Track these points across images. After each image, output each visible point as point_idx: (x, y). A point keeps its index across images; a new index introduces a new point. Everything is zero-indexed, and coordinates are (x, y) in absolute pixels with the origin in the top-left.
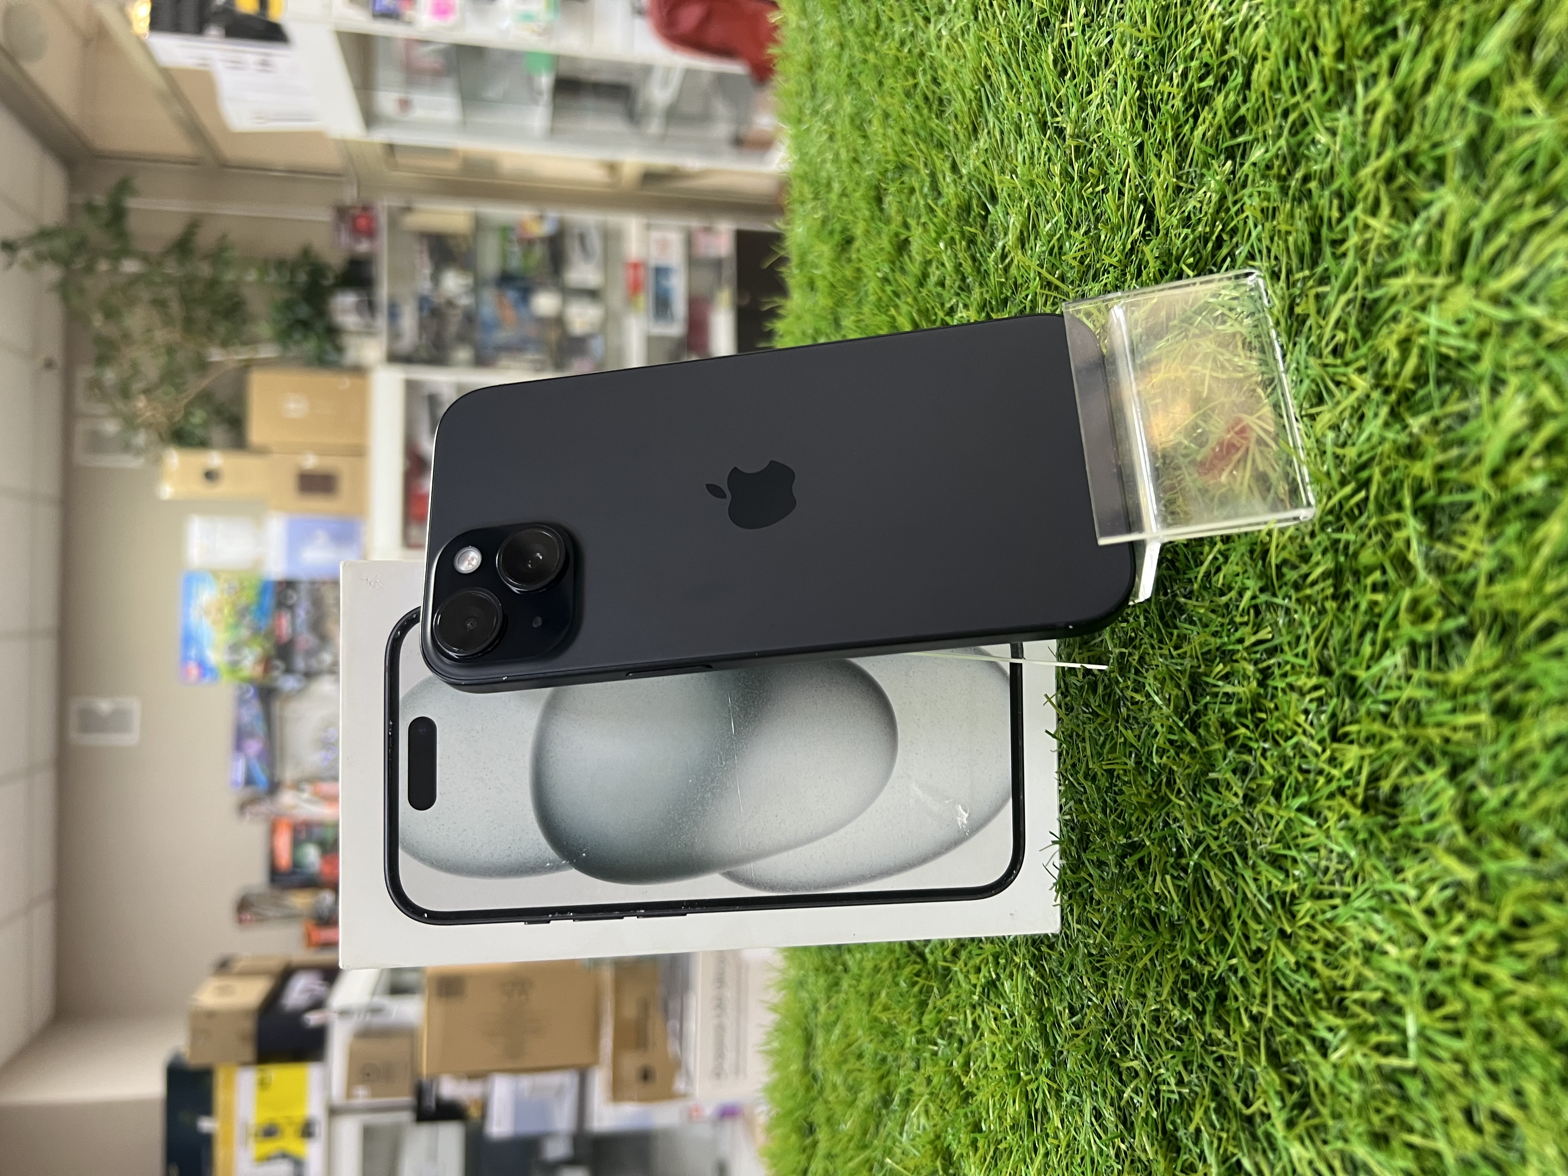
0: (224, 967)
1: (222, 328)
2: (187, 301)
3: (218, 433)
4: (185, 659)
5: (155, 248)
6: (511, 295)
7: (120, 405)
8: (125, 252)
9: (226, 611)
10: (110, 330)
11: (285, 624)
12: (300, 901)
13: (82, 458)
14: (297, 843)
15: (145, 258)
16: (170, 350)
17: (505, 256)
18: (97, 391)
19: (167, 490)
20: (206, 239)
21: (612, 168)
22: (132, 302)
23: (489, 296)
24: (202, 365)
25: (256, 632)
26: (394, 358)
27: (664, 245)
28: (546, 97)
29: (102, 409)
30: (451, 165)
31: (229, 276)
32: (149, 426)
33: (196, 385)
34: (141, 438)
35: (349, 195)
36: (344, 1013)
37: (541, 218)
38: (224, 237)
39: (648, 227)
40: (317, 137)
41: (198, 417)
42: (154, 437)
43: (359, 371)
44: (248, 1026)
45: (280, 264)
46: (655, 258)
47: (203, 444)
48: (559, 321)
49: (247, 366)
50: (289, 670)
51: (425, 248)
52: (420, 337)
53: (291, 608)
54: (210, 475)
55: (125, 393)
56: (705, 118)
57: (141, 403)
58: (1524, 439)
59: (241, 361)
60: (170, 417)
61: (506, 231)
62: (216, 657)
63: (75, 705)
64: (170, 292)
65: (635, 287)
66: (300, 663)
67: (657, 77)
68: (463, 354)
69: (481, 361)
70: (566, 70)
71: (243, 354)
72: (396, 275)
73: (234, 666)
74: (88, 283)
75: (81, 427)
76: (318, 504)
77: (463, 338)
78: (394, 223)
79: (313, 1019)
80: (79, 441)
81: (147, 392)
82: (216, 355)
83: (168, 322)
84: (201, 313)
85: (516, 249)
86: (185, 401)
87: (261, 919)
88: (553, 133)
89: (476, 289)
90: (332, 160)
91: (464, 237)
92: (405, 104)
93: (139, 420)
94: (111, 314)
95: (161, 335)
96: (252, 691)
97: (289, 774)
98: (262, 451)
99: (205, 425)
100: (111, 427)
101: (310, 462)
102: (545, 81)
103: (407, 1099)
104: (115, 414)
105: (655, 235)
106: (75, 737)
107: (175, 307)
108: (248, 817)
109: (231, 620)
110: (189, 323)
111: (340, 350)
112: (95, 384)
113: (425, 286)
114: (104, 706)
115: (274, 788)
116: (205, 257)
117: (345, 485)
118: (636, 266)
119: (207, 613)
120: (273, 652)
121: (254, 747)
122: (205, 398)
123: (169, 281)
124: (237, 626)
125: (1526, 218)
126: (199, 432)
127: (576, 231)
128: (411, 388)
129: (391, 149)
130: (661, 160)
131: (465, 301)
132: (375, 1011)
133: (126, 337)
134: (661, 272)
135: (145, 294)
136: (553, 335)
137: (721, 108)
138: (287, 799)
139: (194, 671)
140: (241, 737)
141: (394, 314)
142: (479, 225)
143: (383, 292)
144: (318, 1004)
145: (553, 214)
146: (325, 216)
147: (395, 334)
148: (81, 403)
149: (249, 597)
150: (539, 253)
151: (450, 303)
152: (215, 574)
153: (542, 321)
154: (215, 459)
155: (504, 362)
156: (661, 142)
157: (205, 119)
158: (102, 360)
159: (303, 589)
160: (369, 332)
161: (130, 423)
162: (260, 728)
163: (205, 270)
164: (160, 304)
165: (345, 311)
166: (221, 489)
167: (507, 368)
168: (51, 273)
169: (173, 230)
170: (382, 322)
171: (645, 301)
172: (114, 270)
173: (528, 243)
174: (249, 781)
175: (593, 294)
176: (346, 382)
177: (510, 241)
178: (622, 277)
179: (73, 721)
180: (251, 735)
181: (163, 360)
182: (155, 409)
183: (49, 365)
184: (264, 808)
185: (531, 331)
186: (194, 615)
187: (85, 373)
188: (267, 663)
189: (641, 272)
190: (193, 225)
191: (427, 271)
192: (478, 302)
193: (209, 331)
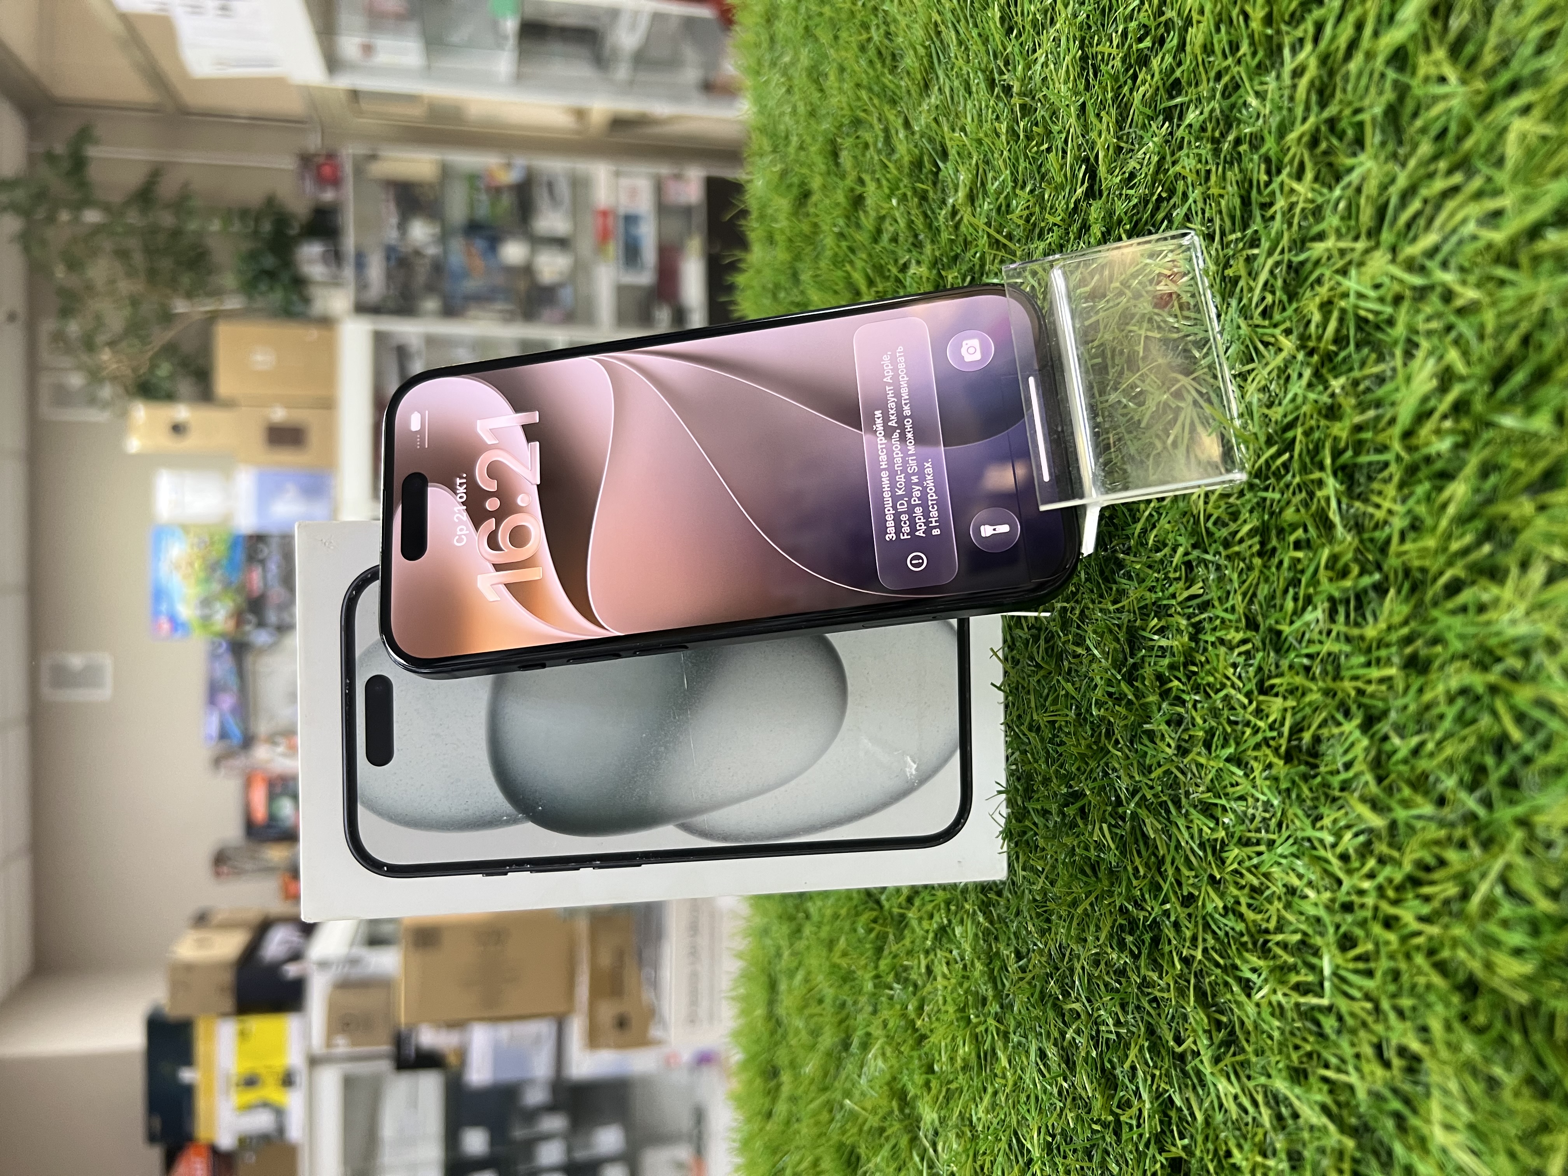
0: (201, 920)
1: (186, 280)
2: (150, 252)
3: (185, 386)
4: (156, 613)
5: (116, 198)
6: (480, 244)
7: (85, 358)
8: (86, 202)
9: (196, 565)
10: (72, 281)
11: (256, 578)
12: (276, 854)
13: (48, 411)
14: (272, 797)
15: (106, 208)
16: (134, 302)
17: (472, 204)
18: (61, 344)
19: (134, 444)
20: (168, 188)
21: (580, 114)
22: (94, 253)
23: (457, 245)
24: (167, 317)
25: (227, 586)
26: (362, 308)
27: (633, 193)
28: (511, 42)
29: (66, 361)
30: (416, 112)
31: (193, 226)
32: (114, 379)
33: (161, 337)
34: (106, 392)
35: (313, 143)
36: (324, 965)
37: (509, 166)
38: (186, 185)
39: (617, 174)
40: (279, 83)
41: (164, 369)
42: (120, 390)
43: (326, 322)
44: (227, 978)
45: (244, 214)
46: (625, 205)
47: (170, 397)
48: (527, 270)
49: (213, 318)
50: (261, 624)
51: (391, 196)
52: (388, 287)
53: (262, 562)
54: (178, 429)
55: (89, 344)
56: (672, 63)
57: (106, 356)
58: (1432, 403)
59: (207, 312)
60: (134, 370)
61: (473, 179)
62: (187, 611)
63: (46, 662)
64: (133, 243)
65: (604, 236)
66: (272, 617)
67: (624, 21)
68: (431, 304)
69: (450, 311)
70: (531, 12)
71: (207, 306)
72: (361, 224)
73: (206, 620)
74: (50, 233)
75: (46, 381)
76: (287, 457)
77: (431, 288)
78: (359, 171)
79: (292, 970)
80: (45, 395)
81: (112, 344)
82: (180, 306)
83: (131, 273)
84: (166, 264)
85: (484, 197)
86: (150, 354)
87: (238, 872)
88: (519, 79)
89: (443, 238)
90: (294, 106)
91: (431, 186)
92: (368, 49)
93: (104, 373)
94: (74, 265)
95: (125, 286)
96: (224, 645)
97: (263, 728)
98: (229, 404)
99: (172, 377)
100: (76, 380)
101: (279, 415)
102: (510, 25)
103: (386, 1048)
104: (79, 368)
105: (624, 182)
106: (47, 692)
107: (138, 258)
108: (223, 771)
109: (202, 575)
110: (152, 275)
111: (307, 301)
112: (59, 337)
113: (392, 235)
114: (76, 661)
115: (248, 742)
116: (167, 206)
117: (314, 438)
118: (605, 214)
119: (178, 567)
120: (245, 606)
121: (227, 701)
122: (170, 350)
123: (131, 231)
124: (208, 580)
125: (1439, 185)
126: (166, 385)
127: (545, 179)
128: (380, 339)
129: (355, 95)
130: (629, 106)
131: (432, 251)
132: (353, 962)
133: (89, 288)
134: (631, 220)
135: (108, 245)
136: (522, 285)
137: (690, 53)
138: (262, 753)
139: (166, 626)
140: (214, 691)
141: (360, 264)
142: (446, 172)
143: (350, 242)
144: (296, 956)
145: (521, 161)
146: (288, 163)
147: (362, 285)
148: (46, 356)
149: (219, 550)
150: (507, 201)
151: (417, 253)
152: (185, 528)
153: (511, 271)
154: (182, 412)
155: (472, 313)
156: (629, 87)
157: (165, 64)
158: (66, 313)
159: (274, 544)
160: (335, 282)
161: (95, 376)
162: (233, 681)
163: (167, 220)
164: (122, 254)
165: (311, 262)
166: (190, 442)
167: (476, 318)
168: (12, 224)
169: (134, 179)
170: (349, 272)
171: (614, 249)
172: (76, 220)
173: (496, 191)
174: (223, 735)
175: (561, 243)
176: (313, 334)
177: (478, 189)
178: (591, 225)
179: (45, 676)
180: (224, 689)
181: (127, 312)
182: (120, 361)
183: (12, 317)
184: (240, 762)
185: (499, 280)
186: (164, 568)
187: (48, 326)
188: (239, 617)
189: (610, 221)
190: (155, 174)
191: (394, 220)
192: (445, 252)
193: (173, 283)
